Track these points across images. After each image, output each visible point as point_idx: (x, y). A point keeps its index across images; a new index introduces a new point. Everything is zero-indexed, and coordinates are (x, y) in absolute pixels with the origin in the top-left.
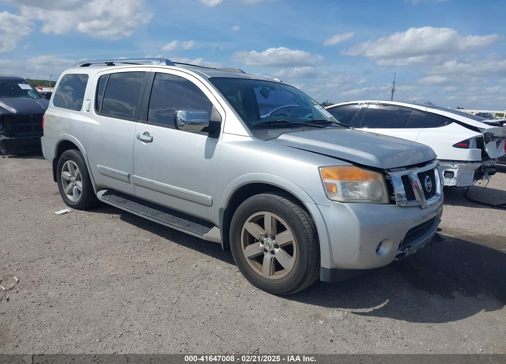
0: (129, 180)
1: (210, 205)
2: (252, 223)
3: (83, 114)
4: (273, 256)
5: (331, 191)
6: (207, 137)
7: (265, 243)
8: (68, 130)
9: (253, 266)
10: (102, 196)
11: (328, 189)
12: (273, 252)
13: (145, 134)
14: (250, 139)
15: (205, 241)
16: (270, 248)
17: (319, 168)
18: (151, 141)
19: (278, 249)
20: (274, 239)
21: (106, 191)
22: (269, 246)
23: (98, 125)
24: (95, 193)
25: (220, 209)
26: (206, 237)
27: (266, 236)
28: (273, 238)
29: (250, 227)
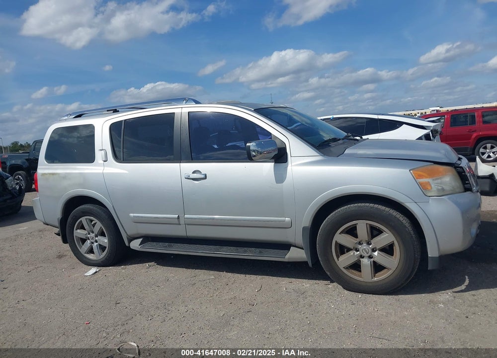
0: (179, 221)
1: (289, 226)
2: (343, 234)
3: (99, 165)
4: (372, 260)
5: (426, 189)
6: (273, 164)
7: (361, 250)
8: (82, 185)
9: (352, 275)
10: (140, 245)
11: (424, 187)
12: (370, 257)
13: (194, 172)
14: (320, 158)
15: (288, 263)
16: (367, 253)
17: (410, 171)
18: (205, 178)
19: (377, 252)
20: (371, 244)
21: (142, 239)
22: (366, 252)
23: (126, 173)
24: (127, 244)
25: (303, 228)
26: (289, 258)
27: (360, 243)
28: (369, 243)
29: (341, 238)
